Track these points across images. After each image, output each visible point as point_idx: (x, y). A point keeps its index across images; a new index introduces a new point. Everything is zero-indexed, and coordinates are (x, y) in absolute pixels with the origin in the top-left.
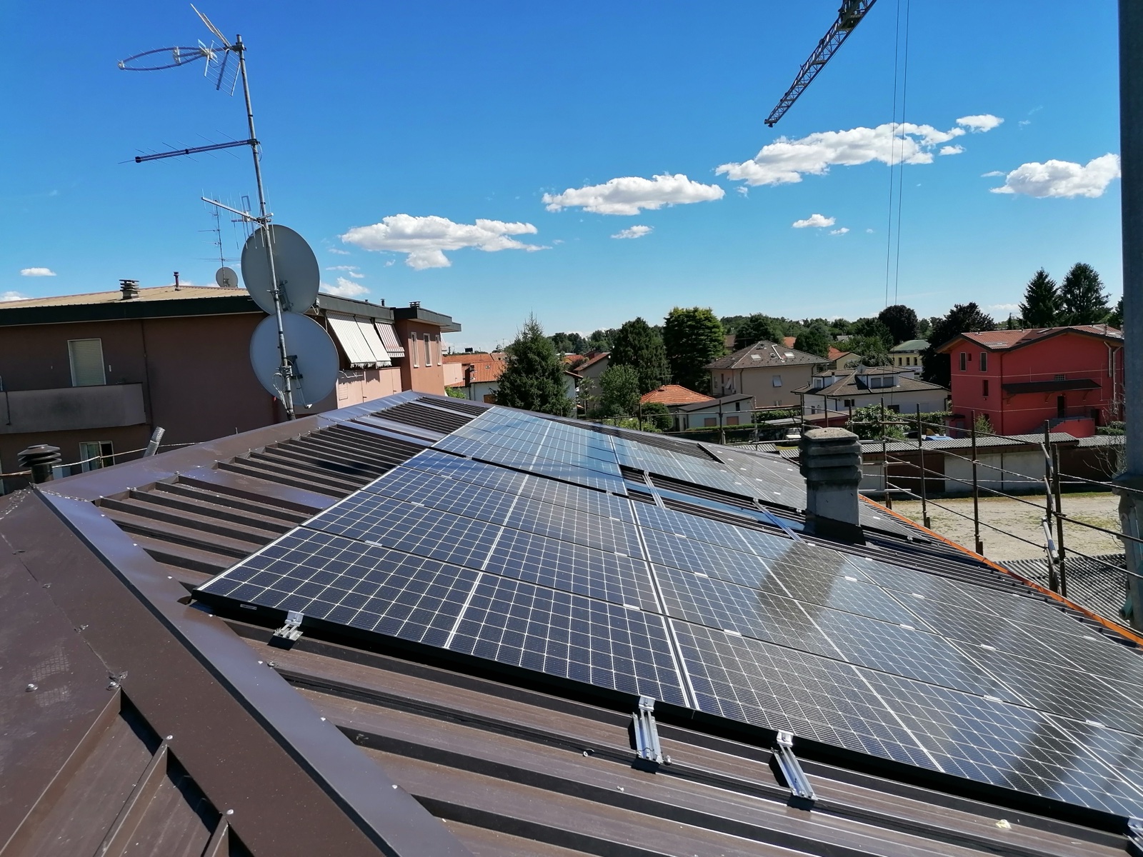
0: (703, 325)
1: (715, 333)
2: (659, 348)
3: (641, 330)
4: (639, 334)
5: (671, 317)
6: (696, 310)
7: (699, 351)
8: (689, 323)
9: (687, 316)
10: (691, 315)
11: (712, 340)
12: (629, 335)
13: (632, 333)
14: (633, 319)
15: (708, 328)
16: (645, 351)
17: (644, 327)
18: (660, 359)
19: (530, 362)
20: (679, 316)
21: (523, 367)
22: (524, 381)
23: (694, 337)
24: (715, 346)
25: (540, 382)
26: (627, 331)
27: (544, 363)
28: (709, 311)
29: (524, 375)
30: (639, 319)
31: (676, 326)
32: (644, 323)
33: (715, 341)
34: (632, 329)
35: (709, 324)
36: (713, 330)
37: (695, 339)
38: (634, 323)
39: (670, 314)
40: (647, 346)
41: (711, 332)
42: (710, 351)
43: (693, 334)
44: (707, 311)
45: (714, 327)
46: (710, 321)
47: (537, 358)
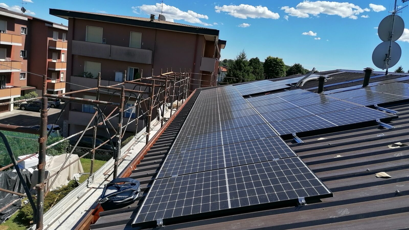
0: (279, 64)
1: (282, 68)
2: (262, 69)
3: (257, 62)
4: (256, 63)
5: (268, 59)
6: (277, 58)
7: (275, 73)
8: (274, 62)
9: (273, 60)
10: (275, 60)
11: (281, 70)
12: (253, 63)
13: (254, 62)
14: (255, 58)
15: (280, 65)
16: (257, 70)
17: (258, 61)
18: (262, 73)
19: (241, 66)
20: (271, 59)
21: (238, 68)
22: (238, 73)
23: (275, 68)
24: (281, 72)
25: (243, 74)
26: (252, 61)
27: (245, 68)
28: (281, 60)
29: (238, 70)
30: (257, 58)
31: (269, 63)
32: (259, 59)
33: (282, 70)
34: (254, 61)
35: (281, 64)
36: (282, 67)
37: (275, 69)
38: (255, 59)
39: (267, 58)
40: (258, 68)
41: (281, 67)
42: (279, 74)
43: (275, 67)
44: (281, 59)
45: (282, 65)
46: (281, 63)
47: (243, 66)
